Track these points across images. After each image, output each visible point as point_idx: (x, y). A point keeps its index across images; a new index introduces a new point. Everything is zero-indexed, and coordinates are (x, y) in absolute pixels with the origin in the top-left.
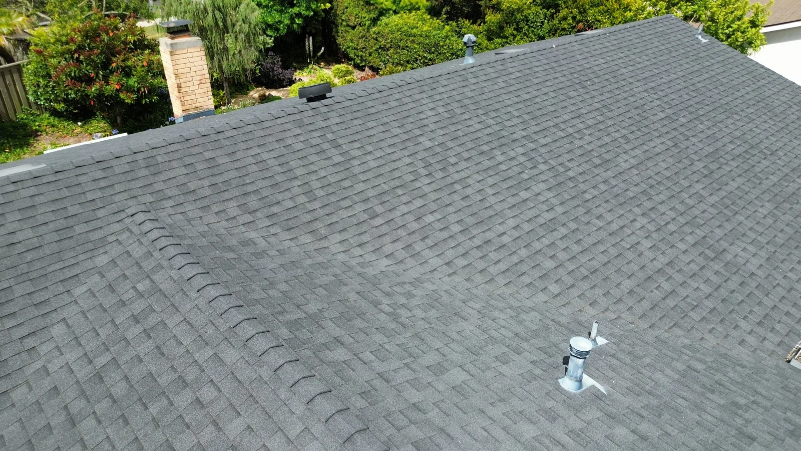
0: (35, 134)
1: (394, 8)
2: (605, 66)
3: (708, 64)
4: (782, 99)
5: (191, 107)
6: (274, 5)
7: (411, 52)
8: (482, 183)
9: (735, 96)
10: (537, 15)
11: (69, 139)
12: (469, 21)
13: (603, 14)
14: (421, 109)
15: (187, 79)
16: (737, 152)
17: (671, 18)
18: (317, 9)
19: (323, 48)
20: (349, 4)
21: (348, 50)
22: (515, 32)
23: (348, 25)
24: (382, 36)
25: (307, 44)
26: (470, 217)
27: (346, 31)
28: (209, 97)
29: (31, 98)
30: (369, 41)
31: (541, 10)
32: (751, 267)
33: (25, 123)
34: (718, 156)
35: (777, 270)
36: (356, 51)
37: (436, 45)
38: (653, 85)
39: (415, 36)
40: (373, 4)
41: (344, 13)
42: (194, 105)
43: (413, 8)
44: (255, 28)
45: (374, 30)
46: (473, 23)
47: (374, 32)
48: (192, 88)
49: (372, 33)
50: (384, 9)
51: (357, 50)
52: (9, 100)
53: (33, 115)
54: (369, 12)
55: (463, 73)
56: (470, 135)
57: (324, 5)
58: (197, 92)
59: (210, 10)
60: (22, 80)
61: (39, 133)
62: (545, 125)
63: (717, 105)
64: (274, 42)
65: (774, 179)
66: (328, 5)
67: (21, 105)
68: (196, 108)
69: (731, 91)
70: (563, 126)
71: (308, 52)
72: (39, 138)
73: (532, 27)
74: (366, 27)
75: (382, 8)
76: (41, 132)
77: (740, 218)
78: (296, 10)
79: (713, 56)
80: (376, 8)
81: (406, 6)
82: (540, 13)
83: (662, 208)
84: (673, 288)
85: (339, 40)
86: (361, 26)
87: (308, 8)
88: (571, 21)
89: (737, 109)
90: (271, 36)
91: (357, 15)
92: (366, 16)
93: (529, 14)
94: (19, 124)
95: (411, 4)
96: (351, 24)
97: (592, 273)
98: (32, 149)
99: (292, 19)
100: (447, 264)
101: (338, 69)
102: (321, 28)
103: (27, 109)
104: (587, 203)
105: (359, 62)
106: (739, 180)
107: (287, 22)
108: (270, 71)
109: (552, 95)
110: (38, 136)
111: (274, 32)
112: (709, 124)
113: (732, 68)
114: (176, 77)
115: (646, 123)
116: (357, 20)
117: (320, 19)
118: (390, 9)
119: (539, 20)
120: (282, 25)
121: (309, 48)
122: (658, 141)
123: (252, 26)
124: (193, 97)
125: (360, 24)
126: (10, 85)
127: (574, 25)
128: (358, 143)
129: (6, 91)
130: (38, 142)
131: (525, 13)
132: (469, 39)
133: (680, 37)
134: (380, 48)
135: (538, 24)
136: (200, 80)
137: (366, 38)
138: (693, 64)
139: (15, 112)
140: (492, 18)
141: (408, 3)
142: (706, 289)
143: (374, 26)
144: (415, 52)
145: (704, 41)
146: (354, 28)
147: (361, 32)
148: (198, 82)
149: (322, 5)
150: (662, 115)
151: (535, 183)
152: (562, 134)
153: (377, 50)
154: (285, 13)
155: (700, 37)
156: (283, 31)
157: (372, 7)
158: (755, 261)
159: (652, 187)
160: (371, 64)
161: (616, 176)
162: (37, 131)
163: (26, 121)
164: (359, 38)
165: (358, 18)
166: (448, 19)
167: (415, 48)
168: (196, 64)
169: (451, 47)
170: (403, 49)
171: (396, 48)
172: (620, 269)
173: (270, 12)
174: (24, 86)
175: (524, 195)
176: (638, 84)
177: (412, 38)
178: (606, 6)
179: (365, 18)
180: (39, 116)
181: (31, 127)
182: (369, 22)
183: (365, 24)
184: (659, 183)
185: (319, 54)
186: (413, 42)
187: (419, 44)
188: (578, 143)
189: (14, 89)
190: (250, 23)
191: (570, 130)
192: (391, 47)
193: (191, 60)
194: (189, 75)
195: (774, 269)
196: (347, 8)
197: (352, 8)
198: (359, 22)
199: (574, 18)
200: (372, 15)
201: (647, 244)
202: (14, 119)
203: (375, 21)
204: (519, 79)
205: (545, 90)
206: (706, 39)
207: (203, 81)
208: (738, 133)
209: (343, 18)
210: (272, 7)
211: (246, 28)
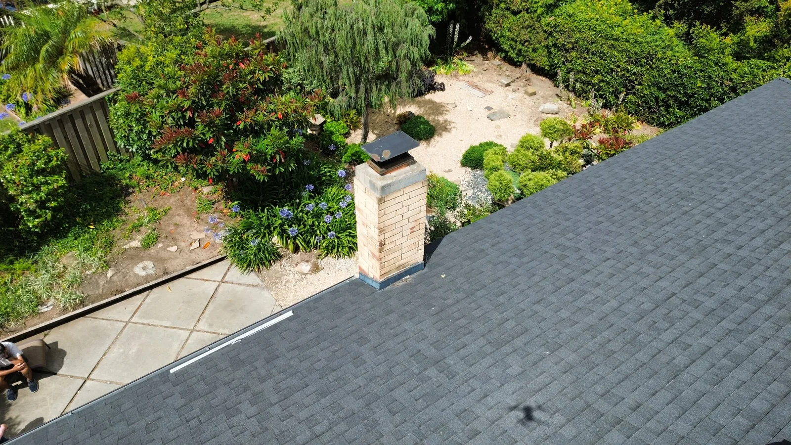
0: (125, 192)
7: (604, 60)
11: (170, 197)
15: (395, 231)
19: (470, 38)
21: (501, 40)
23: (508, 9)
24: (562, 32)
25: (451, 31)
27: (504, 16)
29: (121, 144)
30: (538, 33)
33: (111, 175)
36: (513, 43)
37: (650, 57)
39: (616, 40)
45: (547, 19)
47: (548, 24)
48: (398, 242)
49: (543, 24)
51: (516, 41)
52: (90, 147)
53: (121, 161)
60: (108, 122)
61: (130, 190)
67: (107, 150)
71: (450, 43)
72: (130, 198)
74: (536, 15)
76: (133, 188)
86: (528, 13)
92: (540, 2)
94: (104, 177)
96: (513, 8)
98: (123, 218)
103: (113, 155)
105: (514, 55)
110: (128, 194)
114: (380, 232)
116: (524, 4)
121: (453, 38)
125: (527, 10)
126: (91, 126)
129: (86, 135)
130: (130, 205)
134: (555, 45)
137: (534, 29)
139: (99, 160)
143: (548, 14)
146: (516, 13)
147: (527, 20)
148: (409, 232)
153: (547, 47)
160: (533, 62)
162: (128, 187)
163: (113, 171)
164: (523, 28)
167: (615, 56)
168: (412, 207)
169: (674, 62)
170: (594, 54)
171: (582, 52)
174: (111, 130)
177: (612, 42)
179: (536, 3)
180: (128, 161)
181: (120, 180)
182: (543, 9)
183: (535, 11)
185: (464, 44)
186: (612, 47)
187: (621, 51)
189: (97, 131)
192: (573, 49)
194: (398, 225)
198: (526, 7)
202: (97, 170)
203: (551, 9)
207: (416, 229)
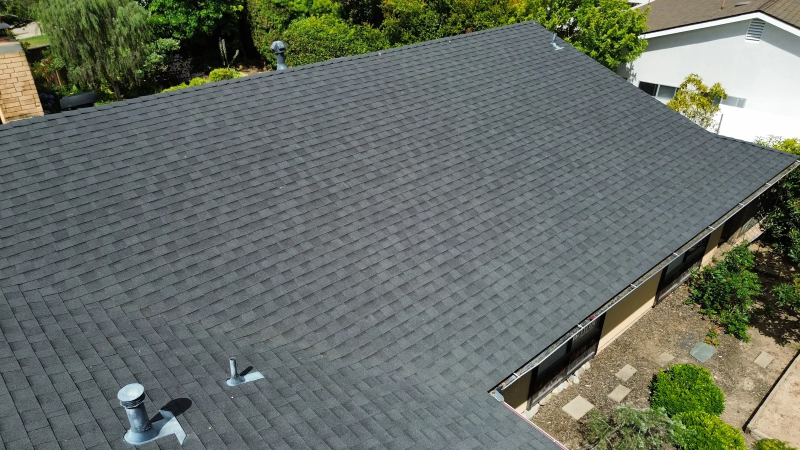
1: (306, 10)
2: (430, 75)
3: (552, 72)
4: (621, 109)
5: (15, 114)
6: (179, 7)
8: (219, 201)
9: (567, 106)
10: (432, 19)
12: (371, 25)
13: (489, 19)
14: (185, 120)
15: (8, 86)
16: (540, 165)
17: (531, 25)
18: (228, 11)
19: (238, 51)
20: (261, 6)
21: (265, 53)
22: (413, 37)
23: (262, 28)
24: (293, 39)
25: (220, 46)
26: (186, 238)
27: (261, 34)
28: (37, 104)
31: (435, 14)
32: (497, 289)
34: (516, 170)
35: (527, 292)
38: (476, 95)
39: (321, 40)
40: (283, 7)
41: (257, 15)
42: (19, 113)
43: (325, 11)
44: (136, 30)
45: (285, 33)
46: (375, 27)
47: (286, 36)
48: (14, 95)
49: (284, 36)
50: (295, 12)
54: (280, 14)
55: (257, 81)
56: (231, 149)
57: (237, 7)
58: (20, 99)
59: (83, 11)
62: (327, 138)
63: (541, 115)
64: (180, 45)
65: (570, 193)
66: (241, 7)
68: (21, 116)
69: (565, 100)
70: (348, 139)
71: (222, 55)
73: (429, 32)
74: (279, 30)
75: (293, 11)
77: (510, 235)
78: (203, 13)
79: (561, 64)
80: (287, 10)
81: (318, 9)
82: (434, 17)
83: (423, 226)
84: (394, 313)
85: (256, 43)
86: (274, 29)
87: (217, 11)
88: (460, 26)
89: (563, 120)
90: (178, 39)
91: (269, 17)
92: (278, 19)
93: (425, 18)
95: (323, 7)
96: (265, 26)
97: (304, 298)
99: (200, 21)
100: (127, 292)
101: (215, 73)
102: (237, 30)
104: (337, 222)
106: (529, 195)
107: (193, 24)
108: (177, 75)
109: (353, 105)
111: (181, 35)
112: (520, 135)
113: (577, 77)
115: (449, 135)
116: (269, 22)
117: (236, 21)
118: (302, 12)
119: (434, 25)
120: (188, 28)
121: (223, 51)
122: (453, 155)
123: (133, 29)
124: (17, 104)
125: (273, 27)
127: (464, 29)
128: (86, 158)
131: (421, 17)
132: (276, 46)
133: (532, 44)
134: (292, 51)
135: (434, 29)
136: (23, 87)
138: (533, 72)
140: (389, 21)
141: (319, 6)
142: (432, 313)
143: (286, 28)
144: (323, 56)
145: (558, 48)
146: (267, 30)
147: (274, 35)
148: (21, 89)
149: (234, 7)
150: (472, 127)
151: (286, 200)
152: (344, 147)
154: (191, 16)
155: (554, 44)
156: (190, 35)
157: (282, 10)
158: (505, 282)
159: (422, 203)
161: (386, 192)
164: (273, 41)
165: (270, 21)
166: (354, 22)
167: (322, 52)
168: (16, 70)
170: (312, 52)
171: (305, 52)
172: (340, 292)
173: (175, 14)
175: (264, 213)
176: (459, 94)
177: (319, 42)
178: (491, 11)
179: (277, 20)
182: (281, 25)
183: (278, 27)
184: (433, 199)
185: (235, 57)
186: (320, 45)
187: (326, 47)
188: (358, 157)
190: (130, 26)
191: (355, 143)
192: (300, 51)
193: (9, 66)
194: (8, 81)
195: (524, 290)
196: (259, 10)
197: (263, 10)
198: (272, 25)
199: (463, 23)
200: (283, 18)
201: (387, 264)
203: (286, 24)
204: (320, 88)
205: (345, 101)
206: (560, 46)
207: (28, 88)
208: (550, 146)
209: (257, 21)
210: (177, 8)
211: (125, 31)
